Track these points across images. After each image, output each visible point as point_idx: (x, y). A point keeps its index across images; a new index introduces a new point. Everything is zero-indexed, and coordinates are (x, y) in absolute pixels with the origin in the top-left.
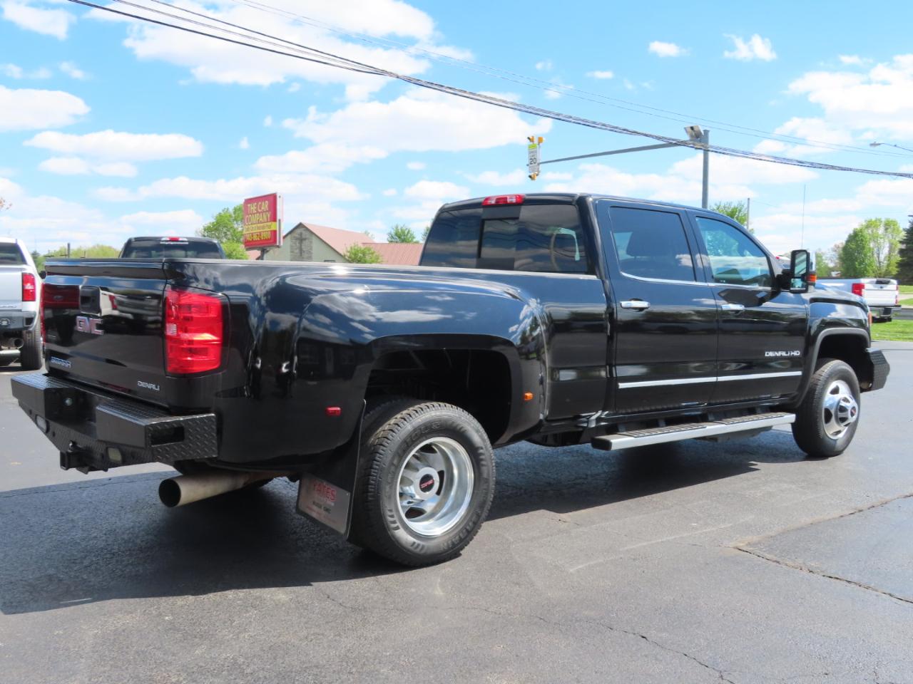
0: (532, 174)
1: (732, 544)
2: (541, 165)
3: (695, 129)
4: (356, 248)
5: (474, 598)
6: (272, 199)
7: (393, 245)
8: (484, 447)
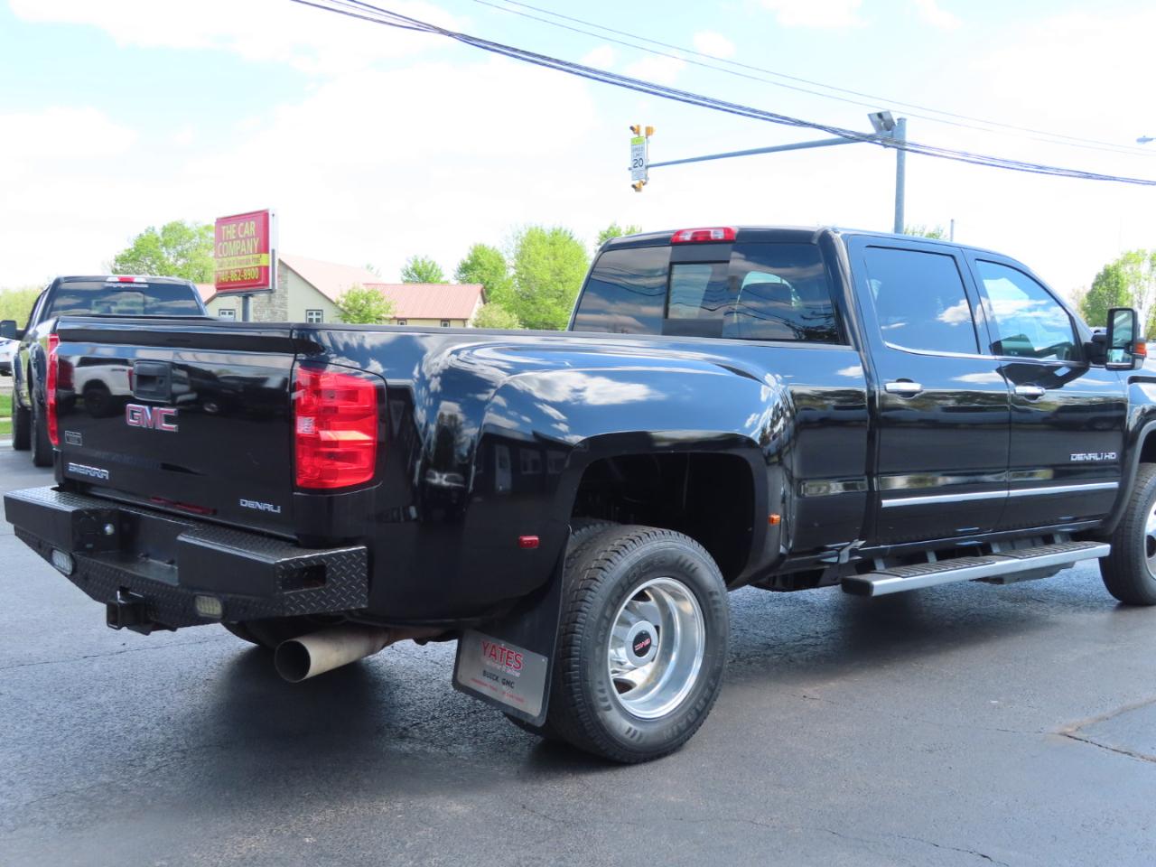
0: (636, 183)
1: (1056, 729)
2: (650, 169)
3: (886, 117)
4: (356, 291)
5: (728, 805)
6: (263, 218)
7: (409, 287)
8: (719, 591)
